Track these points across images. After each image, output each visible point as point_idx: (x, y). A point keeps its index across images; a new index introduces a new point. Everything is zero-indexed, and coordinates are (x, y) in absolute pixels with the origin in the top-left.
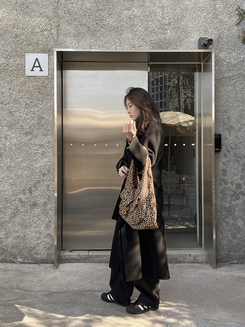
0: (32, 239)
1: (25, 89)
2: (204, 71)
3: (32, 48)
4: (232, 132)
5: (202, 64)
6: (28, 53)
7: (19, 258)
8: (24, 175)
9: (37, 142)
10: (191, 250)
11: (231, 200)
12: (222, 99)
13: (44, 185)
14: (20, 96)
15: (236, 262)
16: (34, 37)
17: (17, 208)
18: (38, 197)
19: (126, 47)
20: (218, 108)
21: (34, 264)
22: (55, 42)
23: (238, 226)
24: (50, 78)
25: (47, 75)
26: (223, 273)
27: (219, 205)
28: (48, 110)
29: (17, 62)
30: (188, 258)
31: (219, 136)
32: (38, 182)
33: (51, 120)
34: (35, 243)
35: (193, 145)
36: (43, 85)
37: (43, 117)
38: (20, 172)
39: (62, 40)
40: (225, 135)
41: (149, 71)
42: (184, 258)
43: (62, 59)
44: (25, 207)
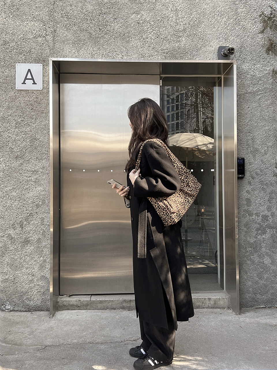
0: (24, 283)
1: (15, 105)
2: (224, 86)
3: (23, 58)
4: (257, 156)
5: (222, 76)
6: (19, 63)
7: (7, 305)
8: (14, 206)
9: (30, 167)
10: (211, 293)
11: (256, 234)
12: (246, 118)
13: (37, 218)
14: (9, 114)
15: (263, 306)
16: (25, 44)
17: (5, 245)
18: (31, 232)
19: (134, 56)
20: (241, 128)
21: (25, 312)
22: (50, 51)
23: (265, 265)
24: (44, 92)
25: (41, 88)
26: (248, 320)
27: (243, 241)
28: (43, 130)
29: (6, 73)
30: (208, 302)
31: (243, 160)
32: (31, 215)
33: (46, 141)
34: (27, 286)
35: (212, 170)
36: (37, 101)
37: (37, 138)
38: (9, 202)
39: (59, 48)
40: (249, 159)
41: (161, 85)
42: (203, 303)
43: (59, 71)
44: (15, 245)
